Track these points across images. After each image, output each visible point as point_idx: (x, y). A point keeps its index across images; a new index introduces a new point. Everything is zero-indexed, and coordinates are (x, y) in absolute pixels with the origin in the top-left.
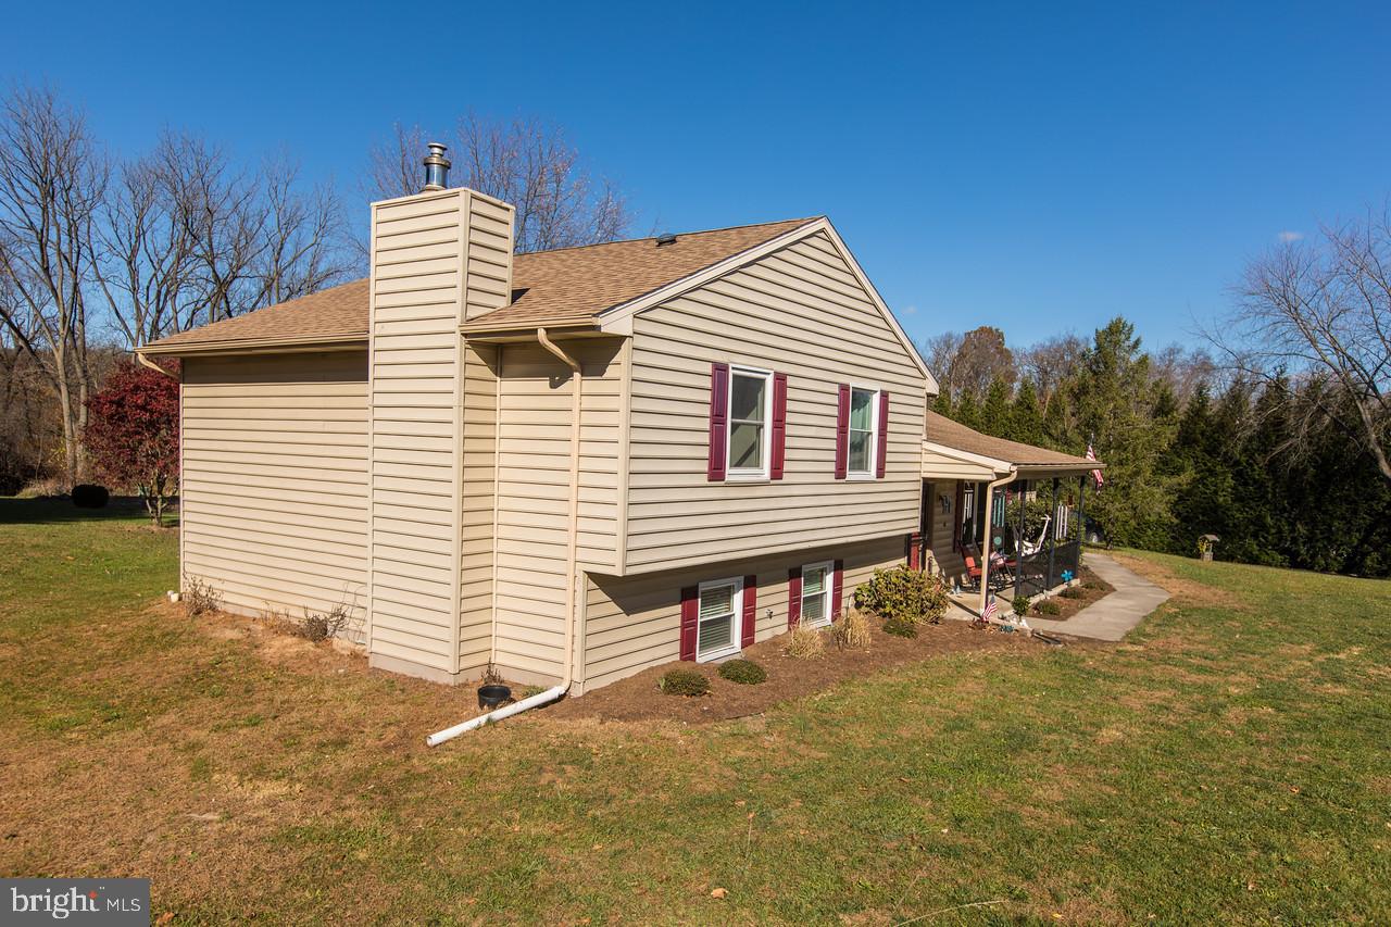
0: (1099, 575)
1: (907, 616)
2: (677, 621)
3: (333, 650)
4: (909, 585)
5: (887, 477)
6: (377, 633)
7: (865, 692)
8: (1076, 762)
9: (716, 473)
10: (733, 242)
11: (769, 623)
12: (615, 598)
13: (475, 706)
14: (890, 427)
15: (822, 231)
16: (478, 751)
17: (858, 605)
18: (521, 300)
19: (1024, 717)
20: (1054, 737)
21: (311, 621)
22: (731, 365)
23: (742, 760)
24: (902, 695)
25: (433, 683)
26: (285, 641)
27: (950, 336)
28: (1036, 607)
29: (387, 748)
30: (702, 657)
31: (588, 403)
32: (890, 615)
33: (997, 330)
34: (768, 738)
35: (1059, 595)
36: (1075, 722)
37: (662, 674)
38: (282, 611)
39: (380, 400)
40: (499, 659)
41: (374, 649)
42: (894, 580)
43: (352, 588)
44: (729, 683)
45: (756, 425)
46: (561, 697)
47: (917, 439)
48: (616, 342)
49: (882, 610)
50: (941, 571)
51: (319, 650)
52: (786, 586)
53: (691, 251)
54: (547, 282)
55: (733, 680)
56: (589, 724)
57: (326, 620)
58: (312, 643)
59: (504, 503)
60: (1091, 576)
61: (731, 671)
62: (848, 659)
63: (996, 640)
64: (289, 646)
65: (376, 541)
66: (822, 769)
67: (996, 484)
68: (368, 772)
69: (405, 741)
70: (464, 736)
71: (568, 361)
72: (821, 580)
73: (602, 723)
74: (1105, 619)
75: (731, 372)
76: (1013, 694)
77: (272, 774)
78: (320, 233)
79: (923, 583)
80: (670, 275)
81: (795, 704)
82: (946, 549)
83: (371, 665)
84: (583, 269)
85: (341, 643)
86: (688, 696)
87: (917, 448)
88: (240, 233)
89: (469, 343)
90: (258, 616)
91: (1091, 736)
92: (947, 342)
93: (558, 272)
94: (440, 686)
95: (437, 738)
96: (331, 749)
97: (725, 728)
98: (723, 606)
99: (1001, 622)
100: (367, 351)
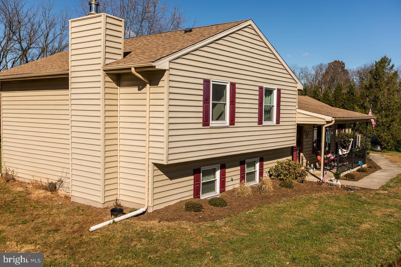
0: (376, 162)
1: (290, 179)
2: (192, 182)
3: (59, 195)
4: (291, 167)
5: (281, 123)
6: (74, 188)
7: (267, 210)
8: (348, 237)
9: (206, 123)
10: (213, 31)
11: (231, 183)
12: (166, 173)
13: (109, 216)
14: (282, 103)
15: (250, 25)
16: (109, 233)
17: (270, 176)
18: (128, 56)
19: (331, 220)
20: (342, 227)
21: (50, 184)
22: (211, 80)
23: (212, 236)
24: (283, 212)
25: (95, 207)
26: (40, 192)
27: (321, 65)
28: (346, 176)
29: (74, 232)
30: (203, 197)
31: (152, 96)
32: (283, 179)
33: (342, 62)
34: (224, 228)
35: (357, 171)
36: (352, 221)
37: (185, 203)
38: (39, 180)
39: (73, 97)
40: (121, 198)
41: (73, 194)
42: (284, 165)
43: (65, 170)
44: (212, 207)
45: (223, 104)
46: (144, 213)
47: (294, 108)
48: (162, 72)
49: (280, 177)
50: (307, 162)
51: (52, 195)
52: (239, 168)
53: (196, 35)
54: (139, 49)
55: (214, 205)
56: (154, 223)
57: (56, 183)
58: (50, 192)
59: (122, 136)
60: (372, 163)
61: (213, 202)
62: (263, 197)
63: (326, 189)
64: (41, 193)
65: (73, 152)
66: (243, 240)
67: (326, 126)
68: (66, 241)
69: (81, 229)
70: (104, 227)
71: (144, 80)
72: (254, 166)
73: (159, 222)
74: (374, 180)
75: (211, 83)
76: (329, 210)
77: (29, 242)
78: (63, 30)
79: (296, 166)
80: (185, 45)
81: (238, 215)
82: (309, 152)
83: (72, 201)
84: (154, 43)
85: (61, 192)
86: (194, 212)
87: (294, 112)
88: (31, 31)
89: (107, 74)
90: (30, 182)
91: (357, 226)
92: (321, 67)
93: (145, 44)
94: (97, 208)
95: (93, 228)
96: (52, 232)
97: (207, 224)
98: (212, 176)
99: (329, 182)
100: (69, 77)
